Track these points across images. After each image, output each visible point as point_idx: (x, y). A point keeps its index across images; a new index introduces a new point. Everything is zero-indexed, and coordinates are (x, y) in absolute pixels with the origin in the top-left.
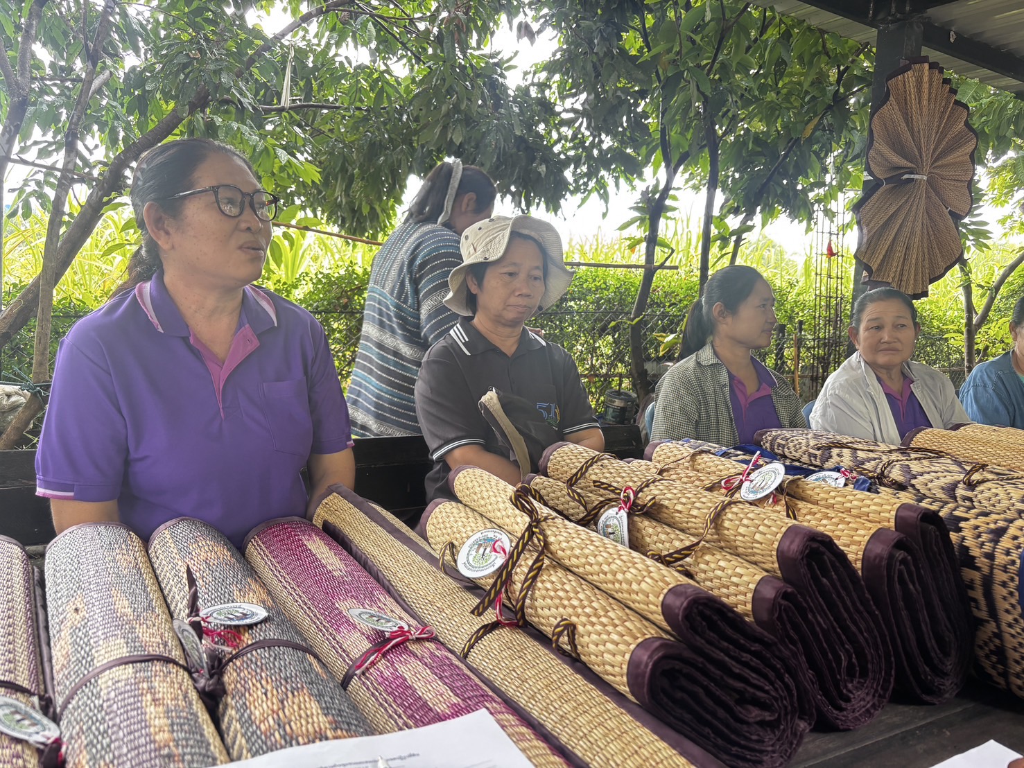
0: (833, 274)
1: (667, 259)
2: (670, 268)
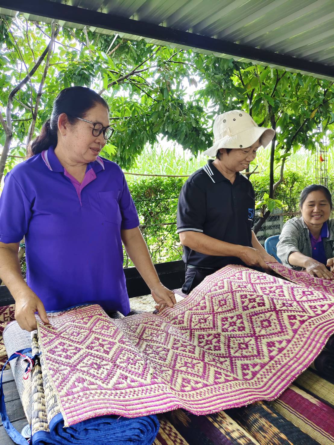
0: (323, 168)
1: (255, 170)
2: (256, 173)
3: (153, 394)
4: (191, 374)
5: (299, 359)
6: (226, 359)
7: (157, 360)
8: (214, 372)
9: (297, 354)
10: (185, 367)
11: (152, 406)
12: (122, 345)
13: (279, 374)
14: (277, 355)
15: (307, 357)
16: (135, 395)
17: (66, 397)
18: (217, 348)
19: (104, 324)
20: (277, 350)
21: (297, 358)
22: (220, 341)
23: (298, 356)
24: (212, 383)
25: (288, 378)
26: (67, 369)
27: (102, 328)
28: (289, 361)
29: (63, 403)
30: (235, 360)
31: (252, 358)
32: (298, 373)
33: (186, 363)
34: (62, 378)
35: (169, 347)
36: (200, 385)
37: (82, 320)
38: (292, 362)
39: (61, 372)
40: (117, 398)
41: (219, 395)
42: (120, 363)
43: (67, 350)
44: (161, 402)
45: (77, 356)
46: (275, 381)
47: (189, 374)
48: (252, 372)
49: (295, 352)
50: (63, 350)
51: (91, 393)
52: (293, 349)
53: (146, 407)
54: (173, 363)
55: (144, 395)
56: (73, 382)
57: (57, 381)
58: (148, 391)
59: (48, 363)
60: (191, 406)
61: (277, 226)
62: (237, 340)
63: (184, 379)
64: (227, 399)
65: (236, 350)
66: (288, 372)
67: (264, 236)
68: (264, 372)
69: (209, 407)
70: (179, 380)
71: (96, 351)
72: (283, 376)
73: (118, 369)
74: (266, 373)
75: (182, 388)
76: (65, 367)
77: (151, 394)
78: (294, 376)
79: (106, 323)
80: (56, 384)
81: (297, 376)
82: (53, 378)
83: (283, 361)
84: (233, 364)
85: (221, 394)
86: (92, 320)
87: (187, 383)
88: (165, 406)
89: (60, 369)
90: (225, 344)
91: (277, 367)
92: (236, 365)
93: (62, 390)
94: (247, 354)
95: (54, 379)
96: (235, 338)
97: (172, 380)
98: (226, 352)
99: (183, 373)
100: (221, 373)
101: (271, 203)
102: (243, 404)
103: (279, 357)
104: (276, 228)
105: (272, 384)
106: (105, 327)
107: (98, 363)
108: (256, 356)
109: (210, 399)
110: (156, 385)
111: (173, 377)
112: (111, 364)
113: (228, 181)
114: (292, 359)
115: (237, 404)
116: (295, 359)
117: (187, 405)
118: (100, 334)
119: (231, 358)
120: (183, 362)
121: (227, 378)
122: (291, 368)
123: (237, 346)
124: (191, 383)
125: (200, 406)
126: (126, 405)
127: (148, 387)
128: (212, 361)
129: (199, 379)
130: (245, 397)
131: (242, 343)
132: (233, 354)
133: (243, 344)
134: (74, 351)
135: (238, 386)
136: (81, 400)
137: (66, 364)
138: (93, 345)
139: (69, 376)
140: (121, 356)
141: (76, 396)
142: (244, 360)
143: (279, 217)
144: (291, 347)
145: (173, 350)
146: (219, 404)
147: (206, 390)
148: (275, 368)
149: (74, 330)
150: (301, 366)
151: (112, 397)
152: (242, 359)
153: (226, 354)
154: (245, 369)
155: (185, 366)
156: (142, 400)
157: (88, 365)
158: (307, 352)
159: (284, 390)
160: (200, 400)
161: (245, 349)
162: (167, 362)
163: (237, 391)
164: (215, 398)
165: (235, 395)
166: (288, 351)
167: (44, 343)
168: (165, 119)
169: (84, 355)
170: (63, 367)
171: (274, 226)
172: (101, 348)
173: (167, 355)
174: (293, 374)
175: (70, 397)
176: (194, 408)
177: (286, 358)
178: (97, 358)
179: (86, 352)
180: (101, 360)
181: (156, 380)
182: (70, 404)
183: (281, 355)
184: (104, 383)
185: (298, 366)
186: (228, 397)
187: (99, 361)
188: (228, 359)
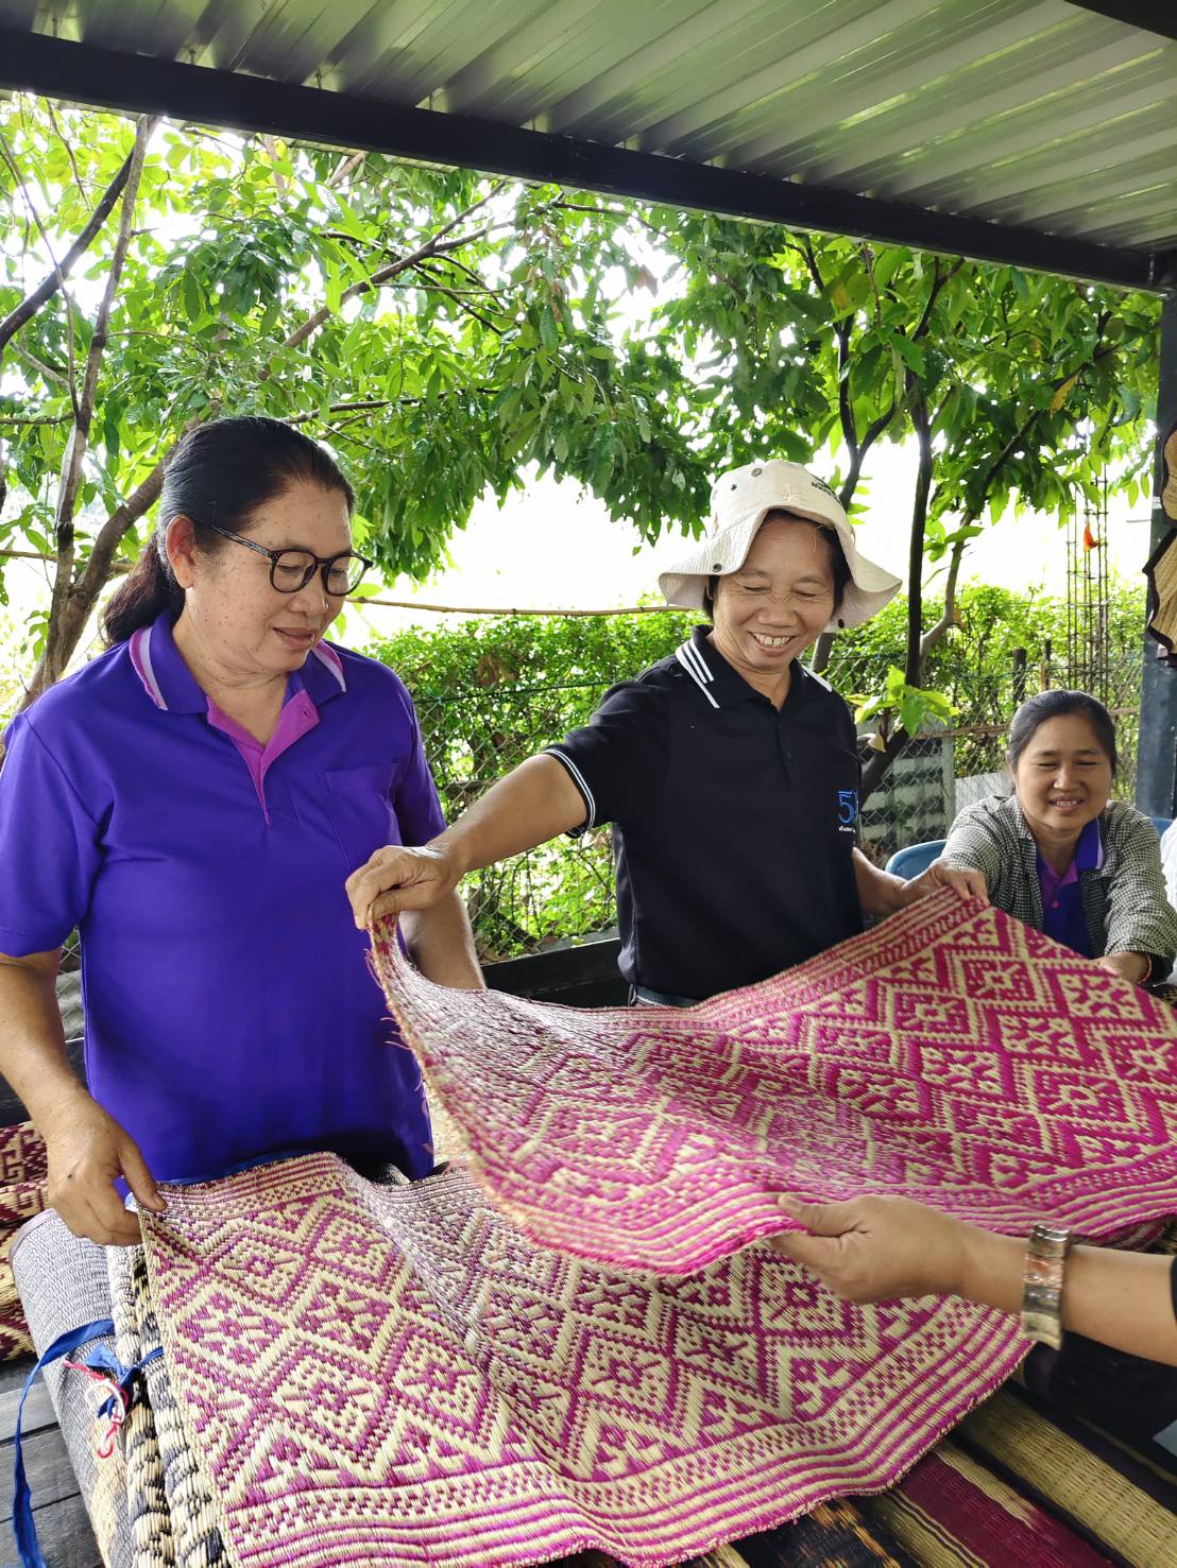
0: (1095, 573)
3: (507, 1499)
4: (631, 1408)
5: (972, 1356)
6: (746, 1337)
7: (523, 1355)
8: (702, 1398)
9: (966, 1341)
10: (612, 1383)
11: (505, 1543)
12: (410, 1315)
13: (905, 1403)
14: (905, 1336)
15: (998, 1352)
16: (454, 1503)
17: (245, 1512)
18: (719, 1296)
19: (353, 1232)
20: (907, 1317)
21: (965, 1353)
22: (728, 1273)
23: (969, 1348)
24: (693, 1442)
25: (934, 1420)
26: (241, 1403)
27: (345, 1247)
28: (941, 1363)
29: (237, 1531)
30: (774, 1343)
31: (825, 1339)
32: (964, 1407)
33: (615, 1364)
34: (229, 1439)
35: (564, 1302)
36: (654, 1452)
37: (278, 1214)
38: (950, 1365)
39: (224, 1413)
40: (398, 1516)
41: (713, 1488)
42: (407, 1383)
43: (241, 1329)
44: (533, 1527)
45: (271, 1353)
46: (892, 1426)
47: (623, 1411)
48: (823, 1389)
49: (963, 1331)
50: (227, 1327)
51: (321, 1502)
52: (955, 1320)
53: (486, 1547)
54: (573, 1366)
55: (480, 1505)
56: (263, 1454)
57: (215, 1446)
58: (494, 1487)
59: (184, 1377)
60: (622, 1536)
61: (932, 774)
62: (782, 1273)
63: (605, 1430)
64: (736, 1503)
65: (777, 1306)
66: (934, 1398)
67: (887, 808)
68: (860, 1394)
69: (678, 1536)
70: (591, 1436)
71: (328, 1339)
72: (919, 1412)
73: (400, 1408)
74: (866, 1398)
75: (599, 1467)
76: (237, 1395)
77: (502, 1501)
78: (951, 1415)
79: (359, 1226)
80: (213, 1457)
81: (959, 1416)
82: (202, 1435)
83: (922, 1361)
84: (767, 1358)
85: (720, 1485)
86: (311, 1216)
87: (616, 1445)
88: (544, 1541)
89: (220, 1400)
90: (744, 1282)
91: (903, 1377)
92: (774, 1362)
93: (231, 1484)
94: (810, 1326)
95: (205, 1438)
96: (777, 1262)
97: (566, 1436)
98: (746, 1311)
99: (605, 1404)
100: (722, 1398)
101: (913, 703)
102: (783, 1519)
103: (908, 1344)
104: (930, 782)
105: (883, 1436)
106: (355, 1244)
107: (336, 1382)
108: (840, 1334)
109: (682, 1508)
110: (517, 1467)
111: (573, 1422)
112: (378, 1389)
113: (762, 702)
114: (949, 1356)
115: (765, 1519)
116: (960, 1356)
117: (610, 1534)
118: (341, 1269)
119: (761, 1334)
120: (605, 1362)
121: (743, 1418)
122: (946, 1388)
123: (780, 1292)
124: (627, 1445)
125: (649, 1534)
126: (428, 1542)
127: (494, 1474)
128: (697, 1352)
129: (652, 1431)
130: (793, 1487)
131: (796, 1284)
132: (766, 1324)
133: (801, 1287)
134: (261, 1334)
135: (774, 1448)
136: (291, 1525)
137: (238, 1382)
138: (319, 1313)
139: (251, 1431)
140: (408, 1356)
141: (274, 1507)
142: (801, 1346)
143: (939, 742)
144: (951, 1311)
145: (576, 1313)
146: (708, 1523)
147: (673, 1471)
148: (895, 1382)
149: (257, 1253)
150: (977, 1383)
151: (383, 1514)
152: (796, 1340)
153: (746, 1320)
154: (803, 1378)
155: (610, 1378)
156: (476, 1523)
157: (306, 1392)
158: (1000, 1336)
159: (916, 1458)
160: (653, 1512)
161: (805, 1305)
162: (555, 1363)
163: (769, 1465)
164: (698, 1501)
165: (762, 1485)
166: (941, 1325)
167: (164, 1293)
168: (543, 413)
169: (291, 1353)
170: (229, 1395)
171: (922, 775)
172: (345, 1325)
173: (554, 1333)
174: (948, 1406)
175: (258, 1512)
176: (630, 1544)
177: (934, 1349)
178: (333, 1363)
179: (298, 1339)
180: (346, 1373)
181: (516, 1446)
182: (258, 1536)
183: (916, 1337)
184: (356, 1461)
185: (968, 1381)
186: (740, 1493)
187: (339, 1375)
188: (751, 1339)
